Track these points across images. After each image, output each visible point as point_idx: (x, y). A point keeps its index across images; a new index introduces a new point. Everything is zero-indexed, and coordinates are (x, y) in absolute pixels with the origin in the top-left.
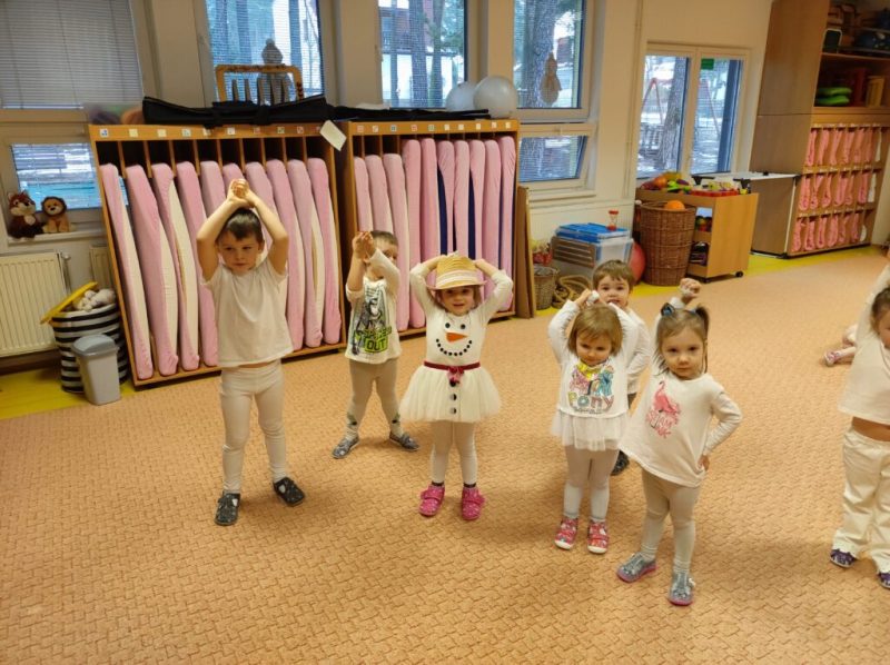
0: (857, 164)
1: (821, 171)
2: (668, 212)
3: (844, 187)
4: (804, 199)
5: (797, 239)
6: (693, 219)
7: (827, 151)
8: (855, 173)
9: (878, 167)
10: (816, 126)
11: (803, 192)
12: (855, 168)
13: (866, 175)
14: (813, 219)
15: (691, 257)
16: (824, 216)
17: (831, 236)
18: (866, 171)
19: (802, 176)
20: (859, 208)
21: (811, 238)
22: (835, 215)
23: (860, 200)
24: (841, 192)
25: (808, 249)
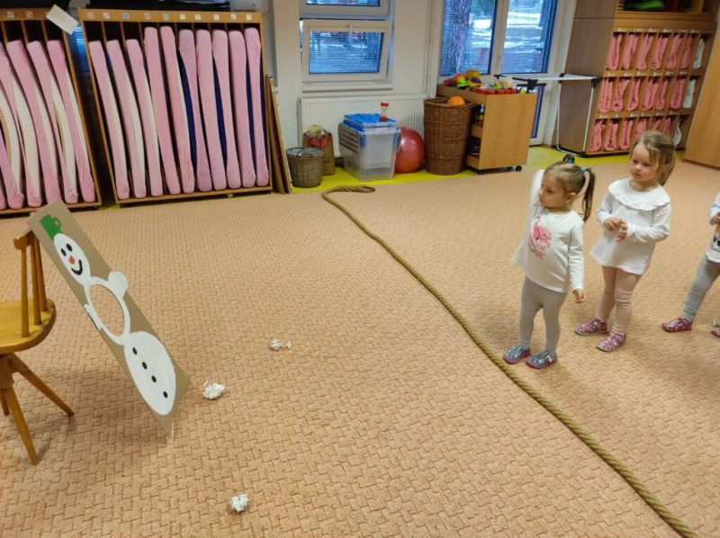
0: (670, 70)
1: (626, 75)
2: (451, 108)
3: (654, 92)
4: (606, 101)
5: (598, 139)
7: (634, 55)
8: (669, 78)
9: (695, 74)
10: (619, 30)
11: (602, 100)
12: (668, 73)
13: (682, 81)
14: (615, 121)
15: (467, 150)
16: (629, 119)
18: (683, 77)
19: (602, 79)
20: (671, 113)
21: (614, 139)
22: (641, 119)
23: (672, 106)
24: (650, 96)
25: (608, 149)
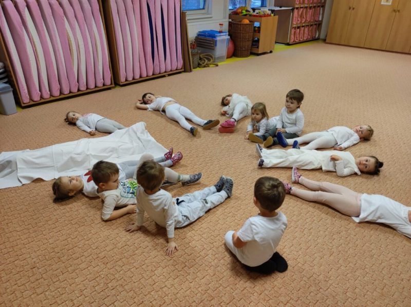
0: (315, 3)
1: (302, 6)
2: (243, 24)
3: (310, 13)
4: (295, 19)
5: (292, 36)
6: (253, 27)
8: (314, 7)
9: (323, 5)
11: (295, 16)
12: (315, 5)
13: (319, 8)
14: (298, 28)
15: (253, 45)
16: (303, 26)
17: (305, 35)
18: (319, 6)
19: (294, 8)
20: (316, 23)
21: (298, 36)
22: (307, 26)
23: (316, 19)
24: (309, 16)
25: (296, 41)
